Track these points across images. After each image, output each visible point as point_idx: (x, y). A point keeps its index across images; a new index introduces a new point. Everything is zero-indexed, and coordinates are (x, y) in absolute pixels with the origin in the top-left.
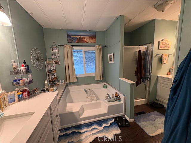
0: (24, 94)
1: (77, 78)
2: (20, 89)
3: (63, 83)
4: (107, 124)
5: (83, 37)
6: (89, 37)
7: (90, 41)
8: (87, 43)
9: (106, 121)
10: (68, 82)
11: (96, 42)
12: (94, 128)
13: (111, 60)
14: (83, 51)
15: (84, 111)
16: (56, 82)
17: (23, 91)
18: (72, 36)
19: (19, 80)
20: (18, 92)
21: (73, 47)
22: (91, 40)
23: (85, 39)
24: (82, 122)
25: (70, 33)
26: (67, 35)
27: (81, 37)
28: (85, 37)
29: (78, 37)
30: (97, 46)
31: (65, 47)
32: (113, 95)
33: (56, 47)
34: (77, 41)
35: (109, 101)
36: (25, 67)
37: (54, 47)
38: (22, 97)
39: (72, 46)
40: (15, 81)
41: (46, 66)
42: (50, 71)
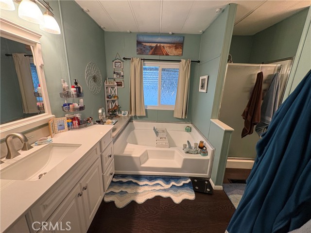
0: (74, 122)
1: (146, 110)
2: (70, 116)
3: (126, 115)
4: (178, 183)
5: (162, 45)
6: (170, 45)
7: (173, 52)
8: (167, 55)
9: (177, 178)
10: (133, 114)
11: (182, 54)
12: (158, 184)
13: (203, 87)
14: (160, 69)
15: (148, 158)
16: (117, 113)
17: (73, 119)
18: (144, 44)
19: (69, 105)
20: (67, 119)
21: (145, 62)
22: (174, 49)
23: (164, 48)
24: (142, 173)
25: (141, 39)
26: (137, 41)
27: (159, 45)
28: (165, 45)
29: (154, 45)
30: (183, 61)
31: (132, 61)
32: (196, 144)
33: (120, 61)
34: (151, 53)
35: (187, 152)
36: (75, 89)
37: (117, 61)
38: (71, 125)
39: (143, 61)
40: (65, 105)
41: (105, 88)
42: (110, 97)
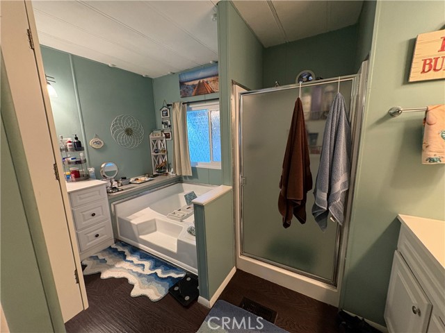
1: (195, 168)
4: (163, 273)
5: (205, 80)
8: (212, 92)
9: (169, 266)
12: (143, 265)
18: (187, 84)
21: (190, 106)
23: (208, 84)
25: (183, 78)
26: (180, 82)
27: (201, 81)
28: (209, 79)
29: (196, 82)
33: (166, 108)
34: (194, 93)
36: (71, 144)
37: (164, 109)
39: (186, 105)
41: (151, 141)
42: (157, 151)
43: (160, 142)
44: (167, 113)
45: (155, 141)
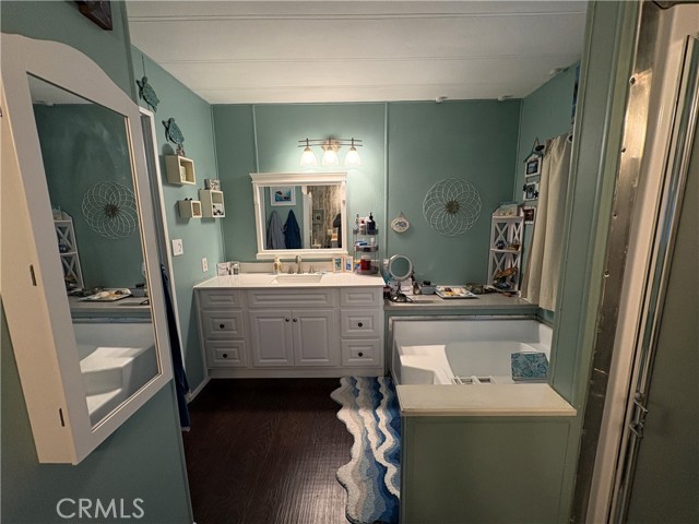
12: (384, 438)
33: (536, 156)
37: (532, 157)
41: (494, 225)
42: (501, 245)
43: (513, 226)
44: (536, 166)
45: (502, 225)
